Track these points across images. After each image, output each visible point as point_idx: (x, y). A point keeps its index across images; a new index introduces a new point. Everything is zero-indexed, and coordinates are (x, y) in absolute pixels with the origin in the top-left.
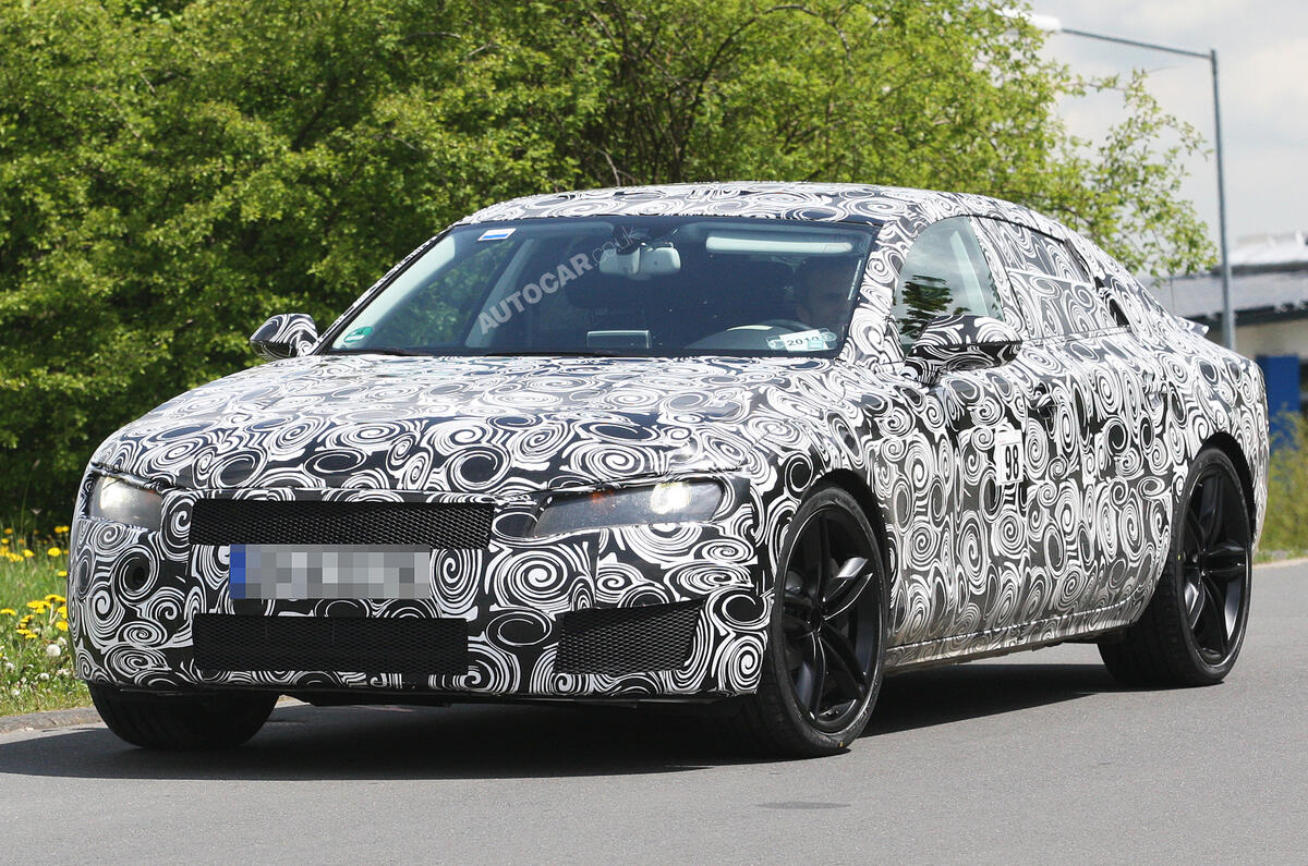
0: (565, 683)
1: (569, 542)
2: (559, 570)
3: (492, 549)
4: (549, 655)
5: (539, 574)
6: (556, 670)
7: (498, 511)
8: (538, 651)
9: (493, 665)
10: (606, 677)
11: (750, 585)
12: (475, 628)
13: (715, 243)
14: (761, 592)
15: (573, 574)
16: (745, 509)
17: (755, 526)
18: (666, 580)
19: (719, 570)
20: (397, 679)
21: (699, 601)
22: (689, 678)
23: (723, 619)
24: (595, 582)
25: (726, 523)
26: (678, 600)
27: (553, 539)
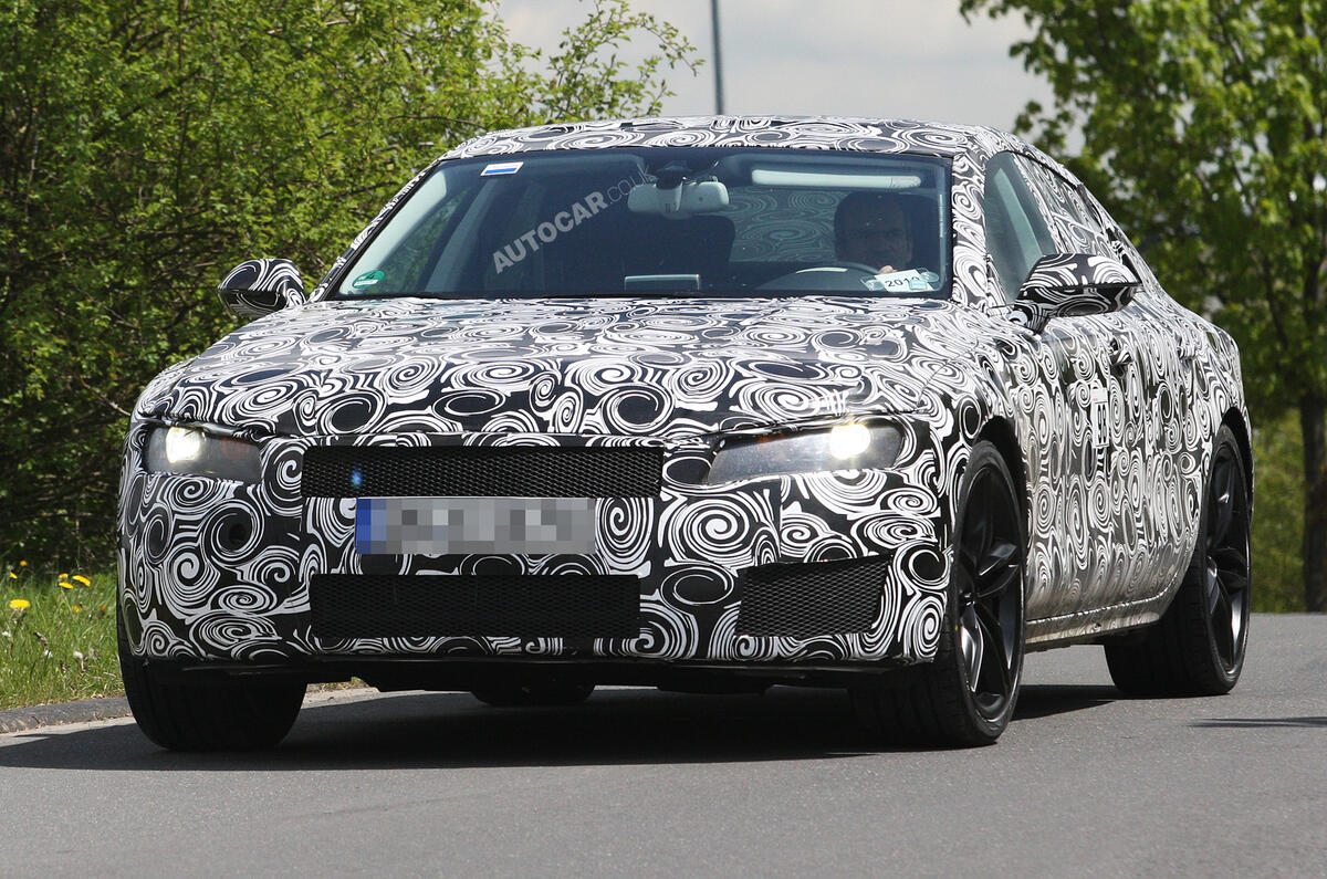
0: (747, 647)
1: (749, 489)
2: (740, 520)
3: (664, 497)
4: (731, 614)
5: (720, 525)
6: (738, 632)
7: (668, 455)
8: (719, 610)
9: (668, 626)
10: (791, 640)
11: (934, 539)
12: (648, 585)
14: (943, 548)
15: (755, 525)
16: (926, 456)
17: (937, 474)
18: (853, 532)
19: (906, 522)
20: (557, 644)
21: (887, 557)
22: (877, 642)
23: (910, 577)
24: (780, 534)
25: (910, 470)
26: (865, 554)
27: (731, 486)
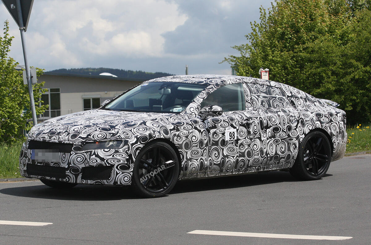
0: (84, 182)
1: (86, 152)
2: (83, 158)
3: (72, 153)
4: (80, 176)
5: (79, 159)
6: (82, 179)
7: (74, 145)
8: (78, 175)
9: (70, 177)
10: (92, 181)
11: (126, 162)
12: (67, 169)
13: (180, 88)
14: (129, 164)
15: (86, 159)
16: (126, 147)
17: (128, 150)
18: (105, 161)
19: (118, 159)
20: (55, 179)
21: (113, 166)
22: (110, 182)
23: (118, 170)
24: (90, 161)
25: (121, 150)
26: (107, 165)
27: (83, 151)
